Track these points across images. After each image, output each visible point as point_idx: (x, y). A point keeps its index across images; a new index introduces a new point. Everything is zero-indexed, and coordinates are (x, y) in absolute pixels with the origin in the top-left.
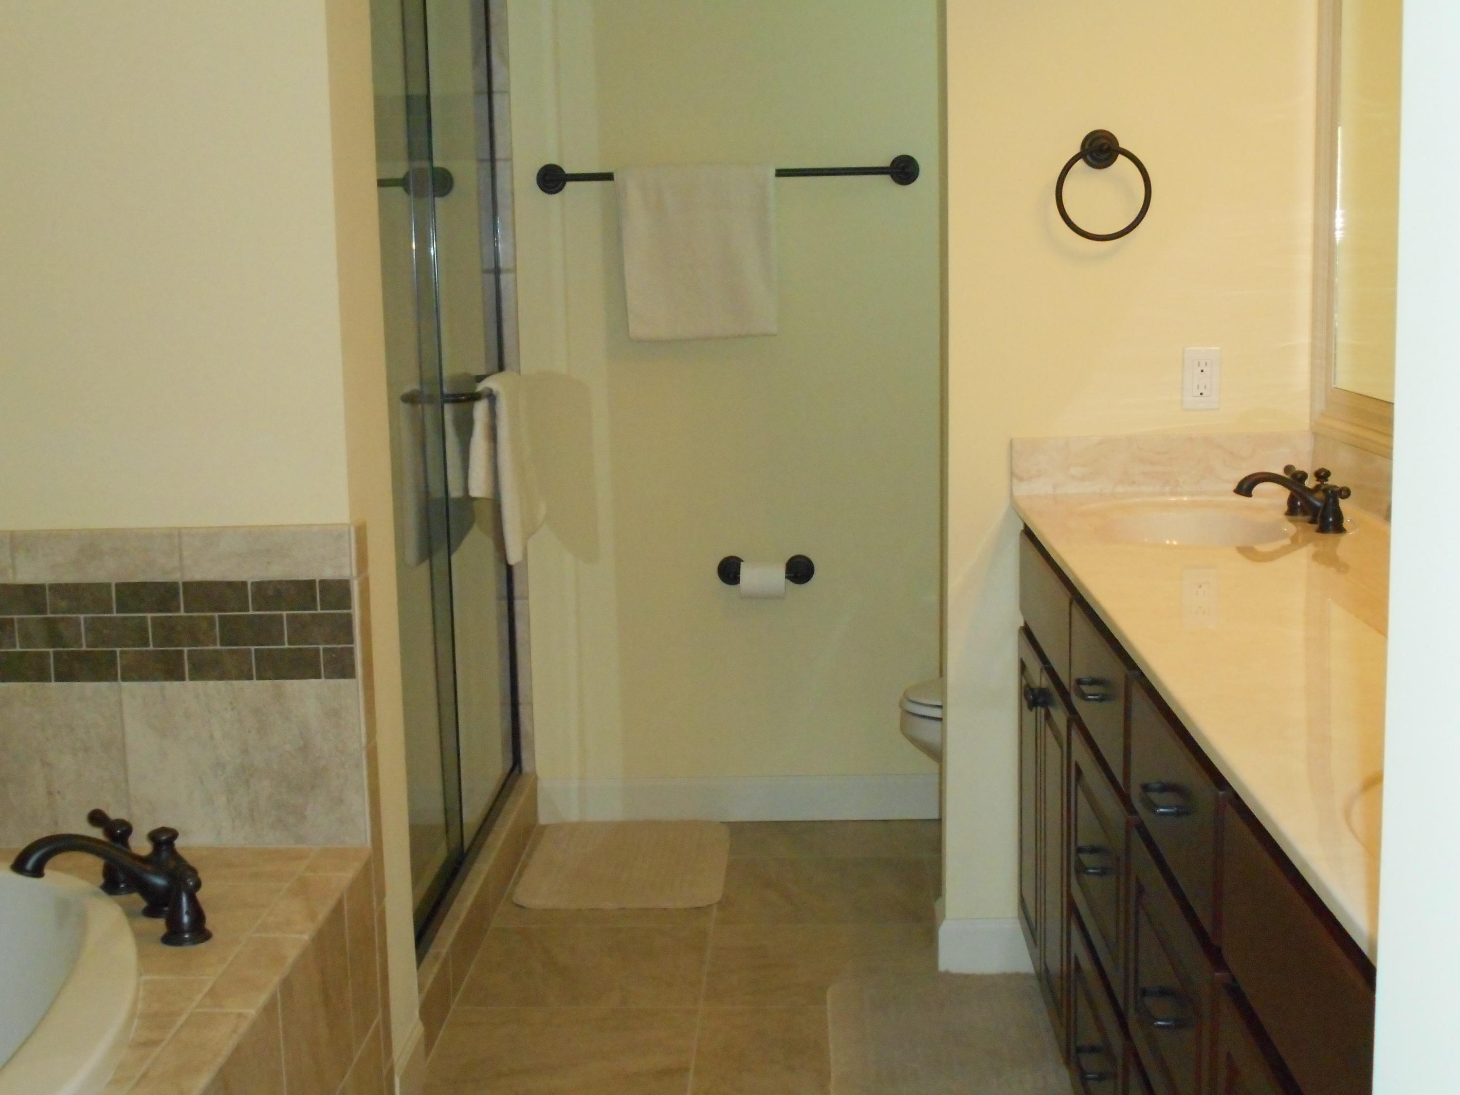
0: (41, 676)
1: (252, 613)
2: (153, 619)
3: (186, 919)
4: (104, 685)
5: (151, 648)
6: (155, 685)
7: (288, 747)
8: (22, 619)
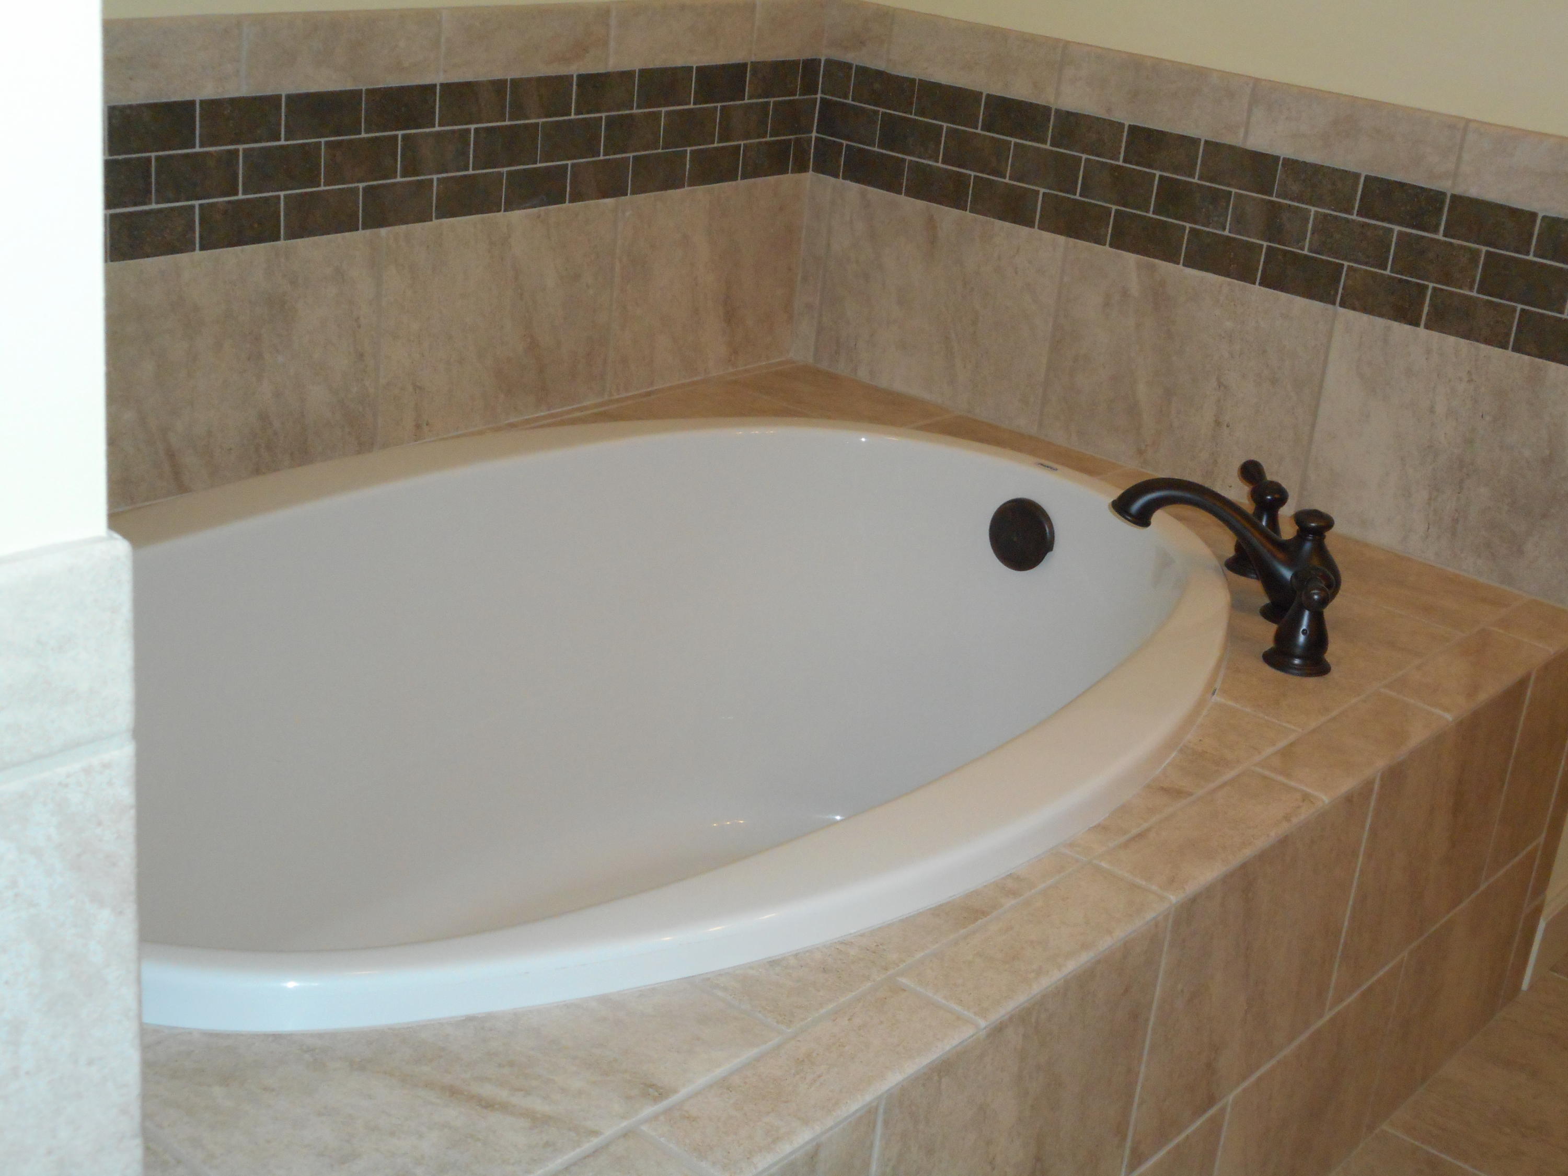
0: (1246, 275)
1: (1531, 259)
2: (1400, 233)
3: (1302, 639)
4: (1317, 305)
5: (1387, 272)
6: (1380, 322)
7: (1527, 453)
8: (1241, 195)
